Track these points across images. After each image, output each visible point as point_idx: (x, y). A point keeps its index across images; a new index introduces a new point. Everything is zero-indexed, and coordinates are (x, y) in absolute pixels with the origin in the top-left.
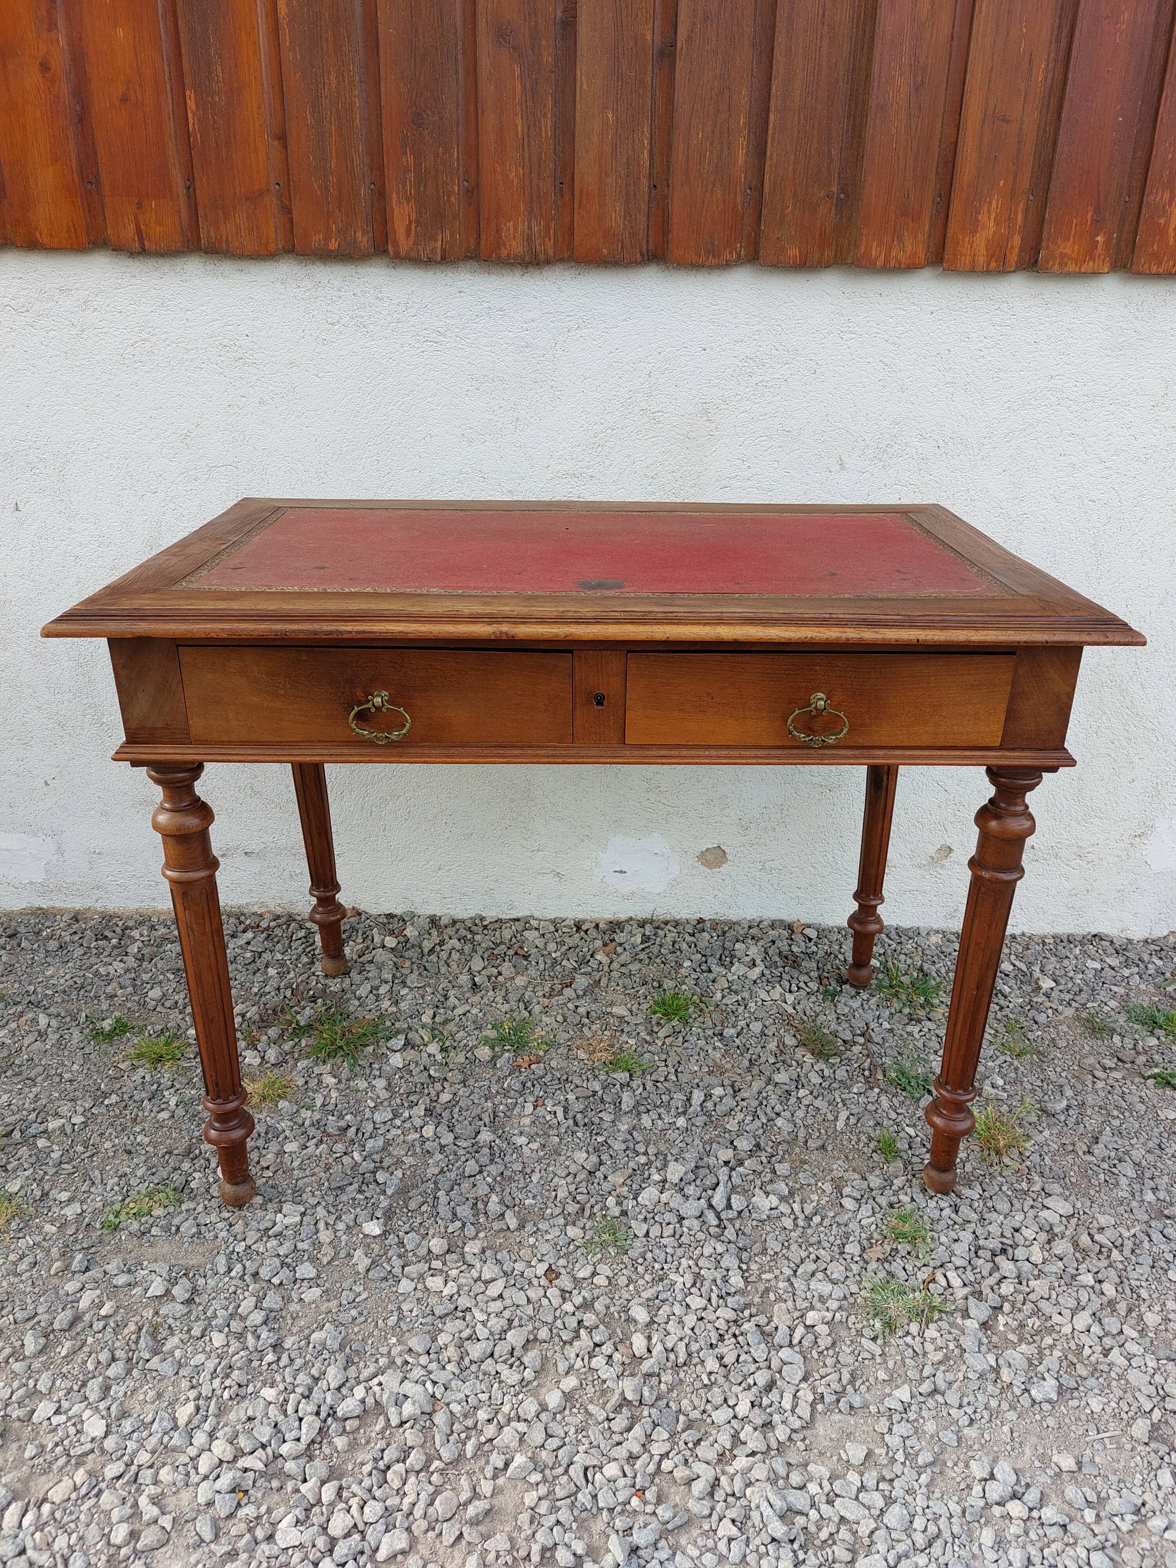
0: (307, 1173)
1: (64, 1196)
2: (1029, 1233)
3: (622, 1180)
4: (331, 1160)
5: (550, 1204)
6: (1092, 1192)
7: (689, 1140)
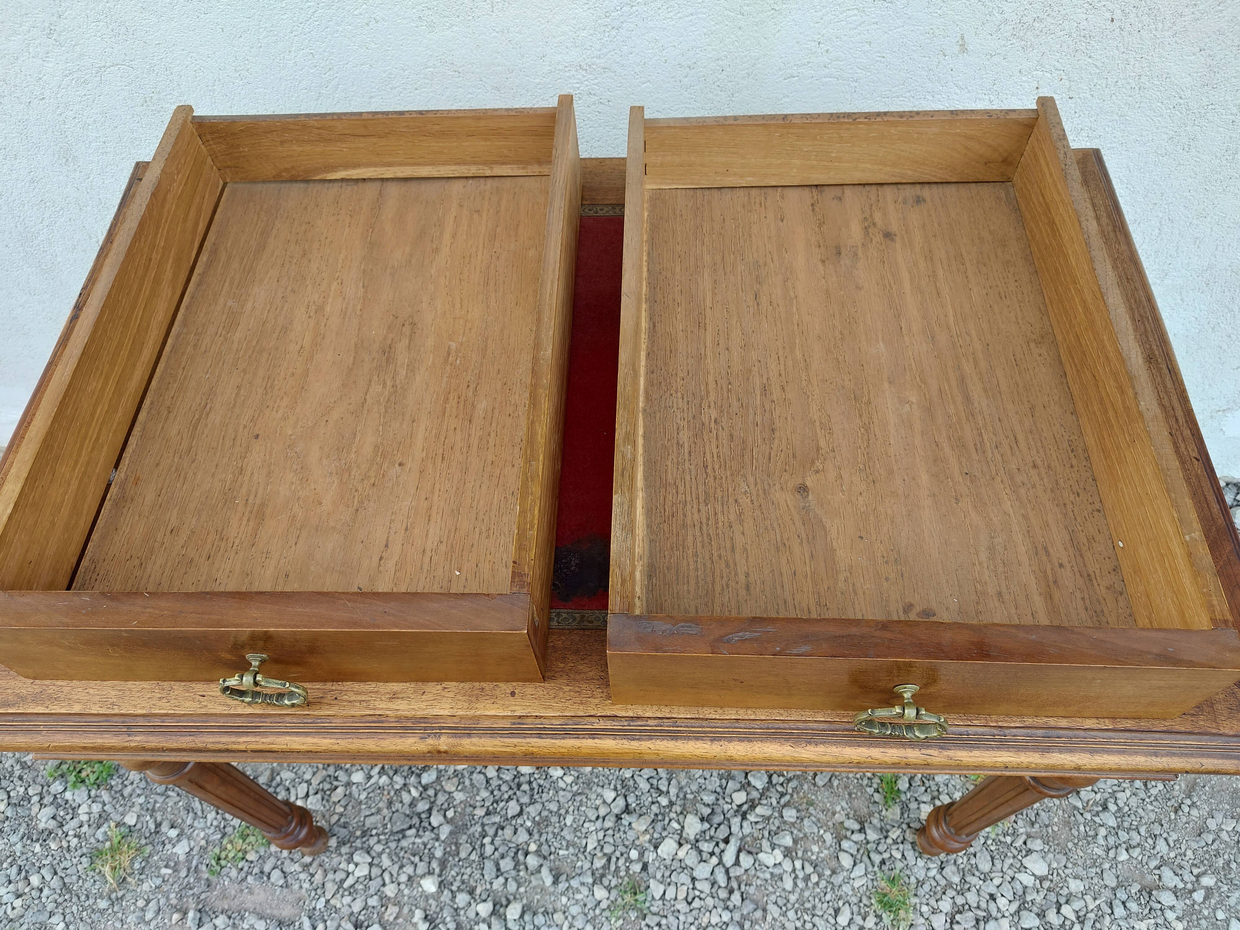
0: (373, 810)
1: (173, 833)
2: (1002, 902)
3: (644, 828)
4: (392, 793)
5: (580, 855)
6: (1070, 845)
7: (708, 776)
